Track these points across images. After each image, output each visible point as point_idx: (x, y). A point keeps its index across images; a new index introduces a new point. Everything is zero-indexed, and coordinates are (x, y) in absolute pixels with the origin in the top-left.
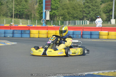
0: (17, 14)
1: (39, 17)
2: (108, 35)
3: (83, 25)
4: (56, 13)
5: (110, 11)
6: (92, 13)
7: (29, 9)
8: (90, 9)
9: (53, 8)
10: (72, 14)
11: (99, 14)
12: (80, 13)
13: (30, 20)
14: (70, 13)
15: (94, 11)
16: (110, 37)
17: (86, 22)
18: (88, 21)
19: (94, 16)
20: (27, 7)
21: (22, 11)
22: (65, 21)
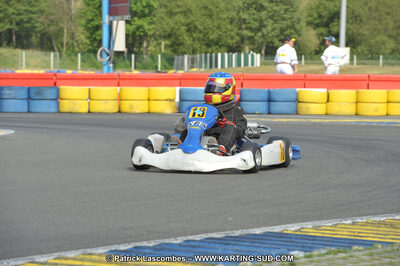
0: (10, 30)
1: (88, 41)
2: (328, 101)
3: (239, 69)
4: (147, 27)
5: (333, 21)
6: (269, 28)
7: (51, 14)
8: (263, 14)
9: (134, 9)
10: (201, 32)
11: (295, 30)
12: (229, 27)
13: (58, 54)
14: (195, 27)
15: (275, 21)
16: (335, 108)
17: (250, 56)
18: (259, 55)
19: (278, 36)
20: (43, 5)
21: (28, 22)
22: (179, 55)
